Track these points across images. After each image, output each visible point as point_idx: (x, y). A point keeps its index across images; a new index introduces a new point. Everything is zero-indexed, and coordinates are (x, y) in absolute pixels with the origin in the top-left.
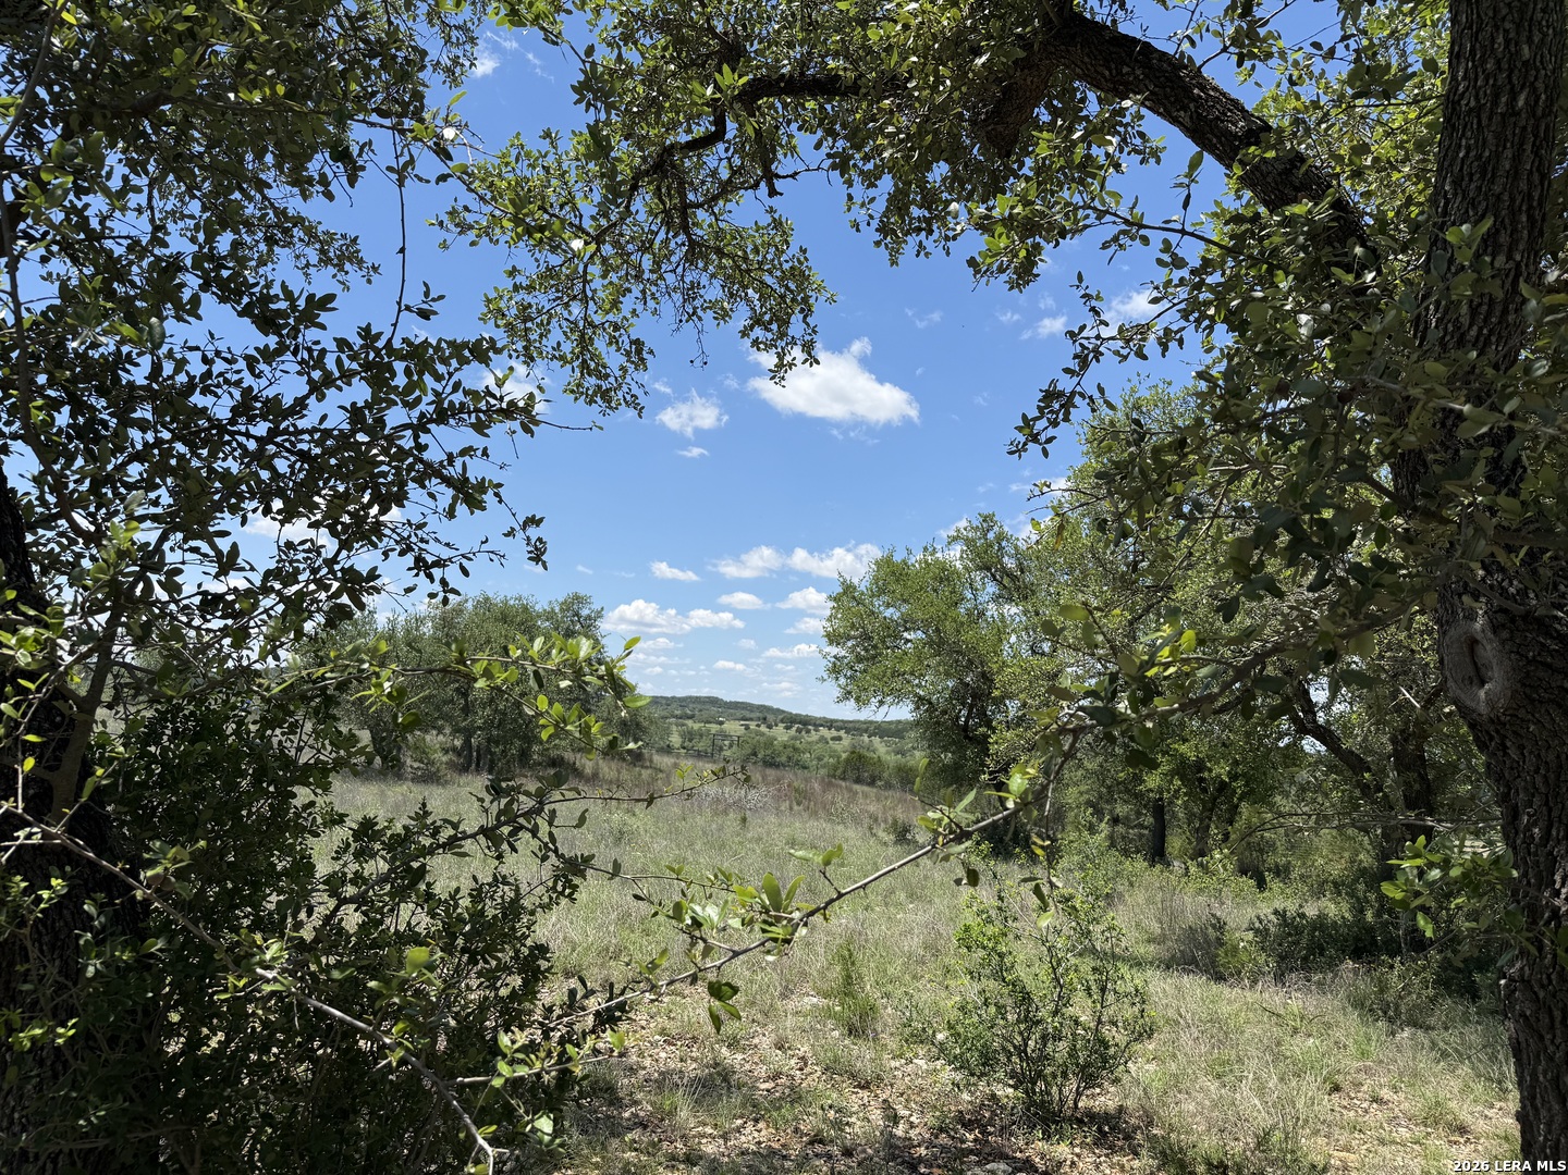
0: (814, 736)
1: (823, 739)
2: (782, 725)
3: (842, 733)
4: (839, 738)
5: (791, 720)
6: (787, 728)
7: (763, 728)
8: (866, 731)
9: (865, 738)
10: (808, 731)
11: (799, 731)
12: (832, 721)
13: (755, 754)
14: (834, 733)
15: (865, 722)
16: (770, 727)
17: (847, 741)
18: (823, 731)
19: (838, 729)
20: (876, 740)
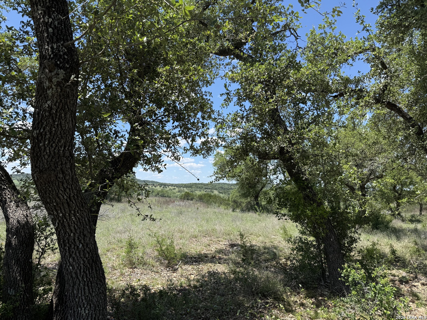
0: (168, 189)
1: (170, 189)
2: (158, 186)
3: (175, 187)
4: (175, 189)
5: (161, 185)
6: (160, 187)
7: (153, 187)
8: (182, 186)
9: (182, 188)
10: (166, 187)
11: (164, 187)
12: (172, 184)
13: (158, 194)
14: (173, 187)
15: (181, 184)
16: (155, 187)
17: (177, 189)
18: (170, 187)
19: (174, 186)
20: (185, 189)
